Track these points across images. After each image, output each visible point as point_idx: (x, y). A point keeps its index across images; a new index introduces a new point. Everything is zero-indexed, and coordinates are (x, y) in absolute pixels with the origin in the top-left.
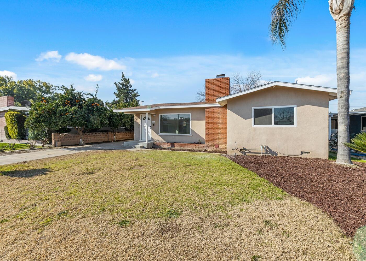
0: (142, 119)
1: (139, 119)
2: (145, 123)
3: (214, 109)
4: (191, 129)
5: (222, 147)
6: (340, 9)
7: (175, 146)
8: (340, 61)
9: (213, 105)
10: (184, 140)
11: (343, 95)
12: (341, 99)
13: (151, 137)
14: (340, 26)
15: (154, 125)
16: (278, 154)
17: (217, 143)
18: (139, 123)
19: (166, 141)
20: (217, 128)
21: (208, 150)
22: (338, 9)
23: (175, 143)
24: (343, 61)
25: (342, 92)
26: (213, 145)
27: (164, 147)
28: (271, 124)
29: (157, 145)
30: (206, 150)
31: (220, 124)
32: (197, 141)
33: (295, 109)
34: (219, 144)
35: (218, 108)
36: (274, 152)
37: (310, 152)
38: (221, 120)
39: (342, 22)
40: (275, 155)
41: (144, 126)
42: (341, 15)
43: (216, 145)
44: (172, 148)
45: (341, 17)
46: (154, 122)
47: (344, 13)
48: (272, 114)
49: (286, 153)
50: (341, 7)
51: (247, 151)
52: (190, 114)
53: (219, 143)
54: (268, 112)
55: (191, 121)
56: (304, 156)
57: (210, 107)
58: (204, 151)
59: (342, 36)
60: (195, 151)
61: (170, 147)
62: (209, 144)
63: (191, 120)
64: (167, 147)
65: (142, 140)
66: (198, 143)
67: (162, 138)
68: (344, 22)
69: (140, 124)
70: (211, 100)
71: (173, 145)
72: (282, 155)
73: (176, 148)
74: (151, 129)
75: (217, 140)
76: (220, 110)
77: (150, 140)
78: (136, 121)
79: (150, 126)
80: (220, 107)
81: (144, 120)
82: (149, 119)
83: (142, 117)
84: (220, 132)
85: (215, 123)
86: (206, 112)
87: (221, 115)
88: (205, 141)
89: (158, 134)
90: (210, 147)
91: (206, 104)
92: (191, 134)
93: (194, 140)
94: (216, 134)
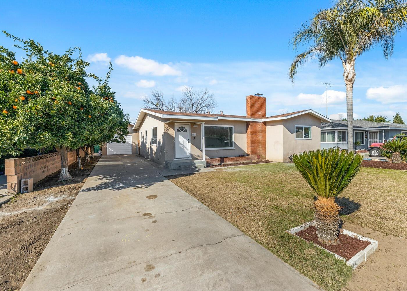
1: (171, 129)
2: (180, 136)
3: (256, 124)
4: (235, 142)
5: (262, 157)
9: (257, 120)
10: (228, 154)
12: (351, 125)
13: (191, 154)
14: (350, 88)
15: (194, 138)
17: (258, 154)
19: (210, 157)
20: (259, 141)
21: (253, 161)
22: (351, 79)
23: (224, 158)
25: (351, 122)
26: (256, 156)
27: (214, 164)
28: (302, 137)
31: (260, 138)
32: (241, 154)
33: (311, 127)
34: (260, 155)
38: (261, 133)
41: (179, 139)
43: (258, 156)
44: (223, 164)
45: (351, 84)
46: (194, 135)
48: (302, 131)
52: (233, 126)
54: (301, 129)
57: (254, 122)
58: (251, 163)
61: (220, 163)
62: (253, 155)
63: (234, 133)
64: (217, 164)
65: (176, 159)
66: (242, 156)
68: (352, 87)
69: (175, 137)
70: (254, 115)
71: (222, 160)
74: (190, 144)
75: (259, 152)
76: (260, 124)
77: (189, 158)
78: (167, 132)
79: (188, 140)
80: (261, 123)
81: (178, 131)
82: (186, 131)
83: (177, 127)
84: (260, 144)
85: (257, 137)
86: (250, 126)
87: (261, 130)
88: (250, 153)
89: (199, 150)
90: (254, 159)
91: (252, 119)
92: (233, 148)
93: (237, 153)
94: (258, 146)
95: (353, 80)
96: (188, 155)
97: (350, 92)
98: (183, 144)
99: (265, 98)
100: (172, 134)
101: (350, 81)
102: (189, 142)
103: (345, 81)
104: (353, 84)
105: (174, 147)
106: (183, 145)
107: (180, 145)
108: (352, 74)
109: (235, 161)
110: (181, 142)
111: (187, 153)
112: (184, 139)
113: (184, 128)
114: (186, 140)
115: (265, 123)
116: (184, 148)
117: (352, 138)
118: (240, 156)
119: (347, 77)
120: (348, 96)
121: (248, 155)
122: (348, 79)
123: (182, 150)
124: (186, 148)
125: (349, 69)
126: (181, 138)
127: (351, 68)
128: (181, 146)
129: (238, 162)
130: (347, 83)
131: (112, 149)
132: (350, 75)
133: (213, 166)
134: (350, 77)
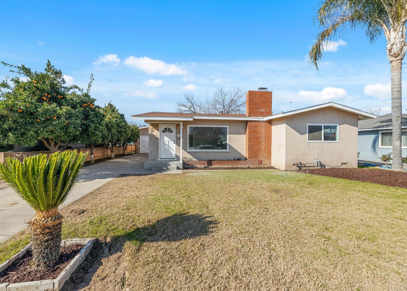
0: (162, 131)
1: (156, 130)
2: (165, 136)
3: (257, 123)
4: (229, 144)
5: (265, 162)
6: (398, 54)
7: (213, 164)
8: (397, 93)
9: (258, 118)
10: (221, 156)
11: (399, 119)
12: (397, 122)
13: (176, 155)
14: (397, 66)
15: (180, 139)
16: (326, 166)
17: (260, 158)
18: (156, 136)
19: (197, 159)
20: (260, 143)
21: (251, 166)
22: (397, 53)
23: (212, 161)
24: (399, 94)
25: (398, 117)
26: (256, 161)
27: (199, 166)
28: (321, 140)
29: (188, 165)
30: (249, 167)
31: (262, 139)
32: (237, 158)
33: (338, 126)
34: (262, 160)
35: (261, 122)
36: (323, 165)
37: (347, 163)
38: (264, 134)
39: (398, 64)
40: (323, 168)
41: (164, 140)
42: (397, 58)
43: (259, 161)
44: (210, 167)
45: (398, 60)
46: (180, 135)
47: (400, 58)
48: (321, 130)
49: (332, 165)
50: (399, 53)
51: (303, 165)
52: (228, 127)
53: (262, 158)
54: (319, 129)
55: (228, 136)
56: (344, 166)
57: (254, 121)
58: (247, 169)
59: (398, 74)
60: (237, 168)
61: (206, 166)
62: (252, 160)
63: (229, 134)
64: (203, 167)
65: (160, 159)
66: (238, 160)
67: (191, 155)
68: (400, 64)
69: (159, 137)
70: (254, 113)
71: (210, 163)
72: (329, 167)
73: (213, 166)
74: (175, 144)
75: (260, 156)
76: (263, 124)
77: (174, 159)
78: (151, 133)
79: (174, 141)
80: (263, 121)
81: (163, 131)
82: (171, 132)
83: (162, 128)
84: (263, 147)
85: (258, 138)
86: (248, 126)
87: (264, 130)
88: (247, 157)
89: (185, 151)
90: (253, 163)
91: (250, 117)
92: (228, 150)
93: (232, 156)
94: (259, 150)
95: (402, 53)
96: (173, 156)
97: (396, 72)
98: (168, 144)
99: (272, 92)
100: (156, 135)
101: (396, 56)
102: (174, 143)
103: (389, 57)
104: (402, 59)
105: (158, 148)
106: (168, 146)
107: (165, 146)
108: (399, 45)
109: (226, 165)
110: (167, 143)
111: (173, 155)
112: (169, 140)
113: (169, 129)
114: (172, 141)
115: (270, 122)
116: (169, 149)
117: (399, 141)
118: (235, 160)
119: (390, 51)
120: (393, 78)
121: (246, 159)
122: (392, 54)
123: (168, 151)
124: (172, 149)
125: (395, 38)
126: (166, 139)
127: (398, 36)
128: (167, 147)
129: (230, 166)
130: (391, 60)
131: (145, 148)
132: (394, 46)
133: (197, 168)
134: (395, 50)
